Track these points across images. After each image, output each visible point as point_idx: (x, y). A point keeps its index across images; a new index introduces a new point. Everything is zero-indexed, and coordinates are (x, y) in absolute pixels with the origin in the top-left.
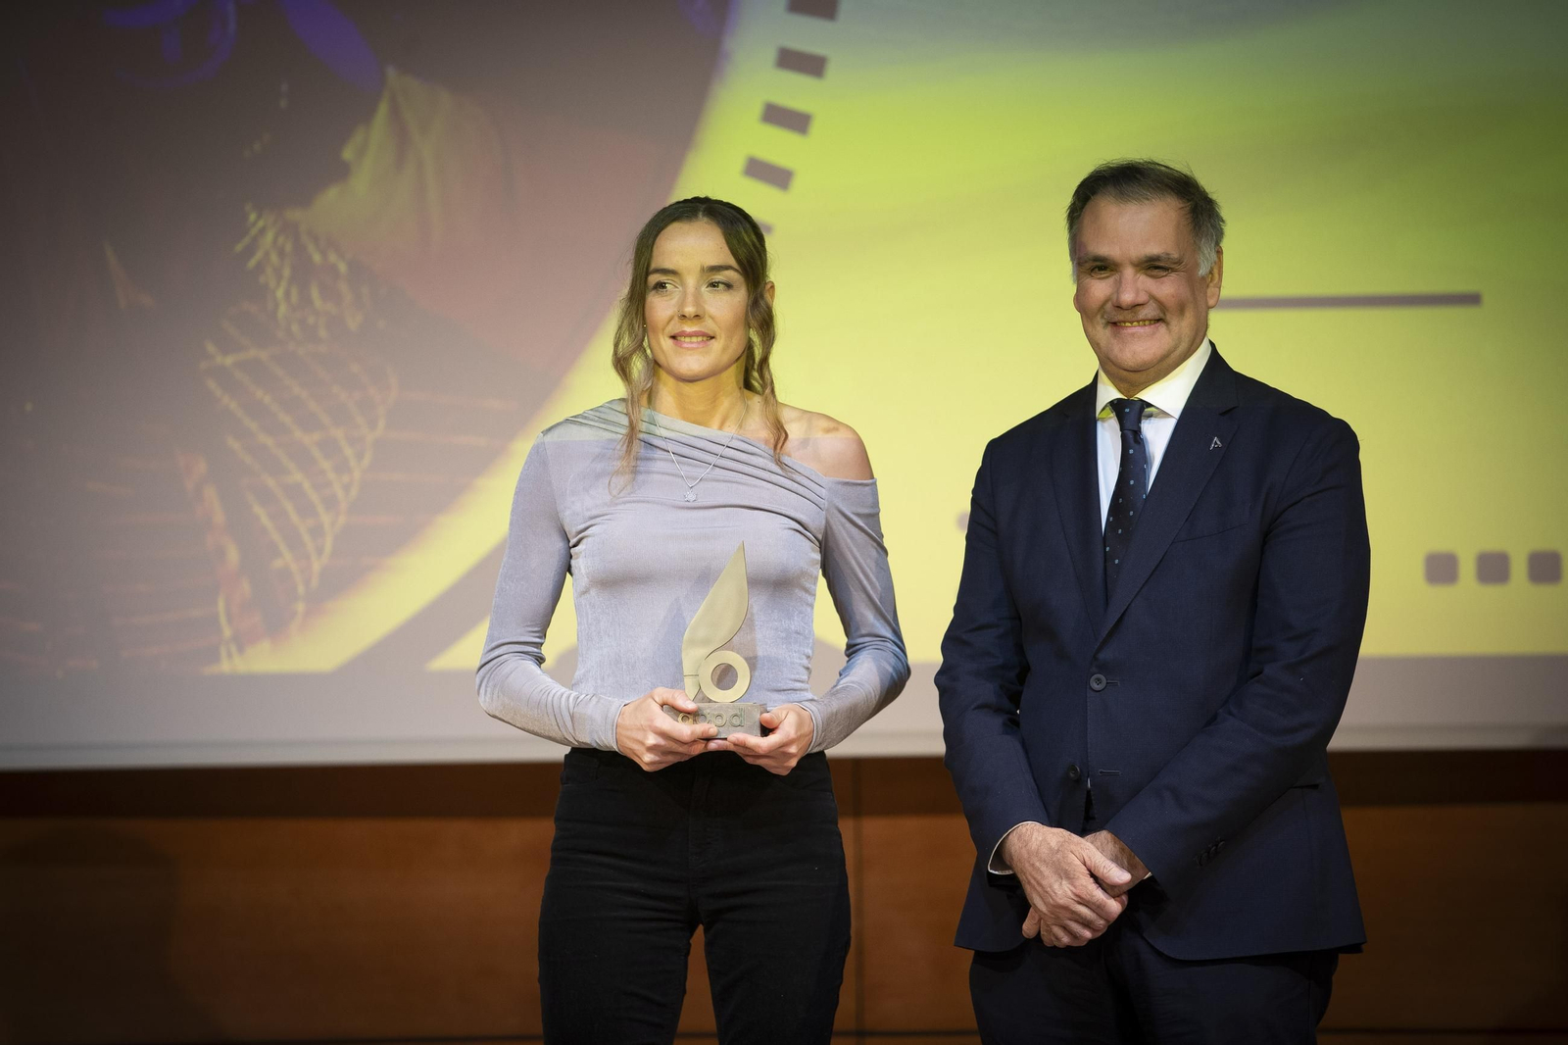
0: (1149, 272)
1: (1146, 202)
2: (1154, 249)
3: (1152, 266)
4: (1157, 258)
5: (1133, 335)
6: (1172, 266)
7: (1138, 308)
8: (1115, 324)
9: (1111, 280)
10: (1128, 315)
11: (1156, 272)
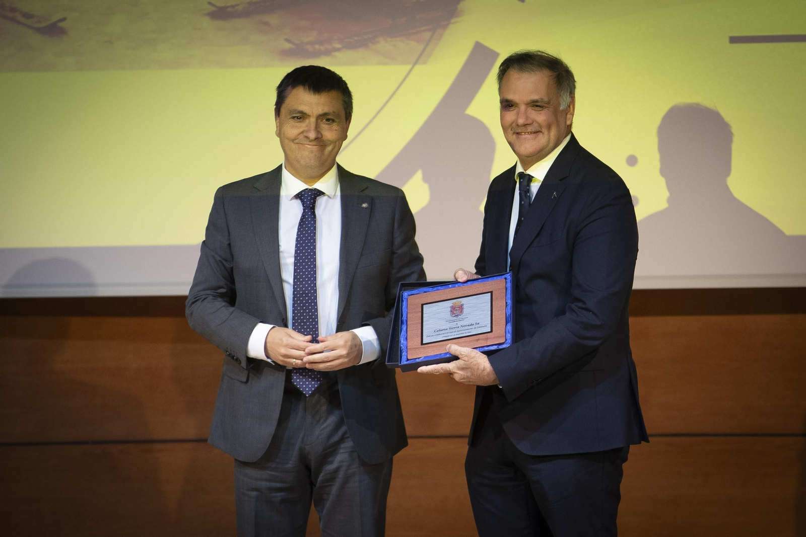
0: (533, 108)
1: (532, 72)
2: (535, 97)
3: (535, 105)
4: (537, 101)
5: (525, 138)
6: (545, 105)
7: (527, 126)
8: (518, 133)
9: (515, 112)
10: (523, 129)
11: (537, 108)
